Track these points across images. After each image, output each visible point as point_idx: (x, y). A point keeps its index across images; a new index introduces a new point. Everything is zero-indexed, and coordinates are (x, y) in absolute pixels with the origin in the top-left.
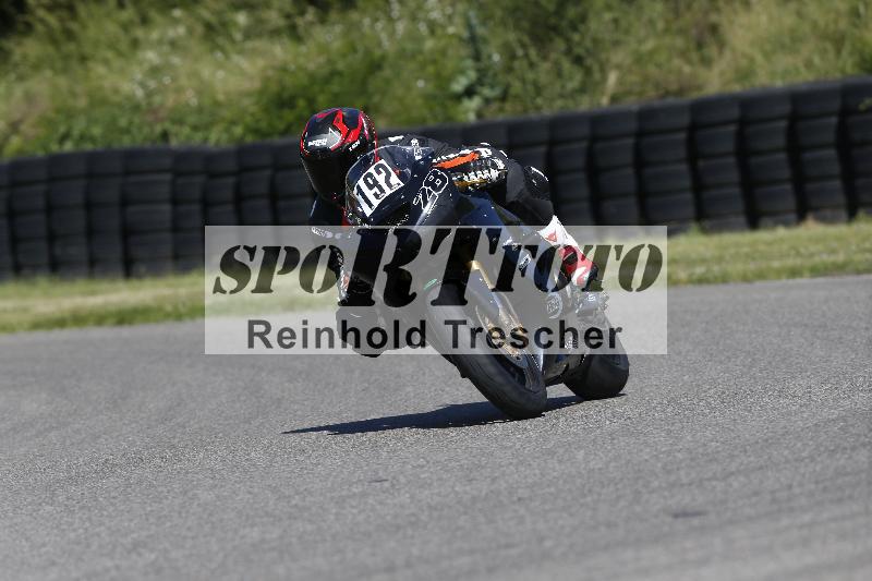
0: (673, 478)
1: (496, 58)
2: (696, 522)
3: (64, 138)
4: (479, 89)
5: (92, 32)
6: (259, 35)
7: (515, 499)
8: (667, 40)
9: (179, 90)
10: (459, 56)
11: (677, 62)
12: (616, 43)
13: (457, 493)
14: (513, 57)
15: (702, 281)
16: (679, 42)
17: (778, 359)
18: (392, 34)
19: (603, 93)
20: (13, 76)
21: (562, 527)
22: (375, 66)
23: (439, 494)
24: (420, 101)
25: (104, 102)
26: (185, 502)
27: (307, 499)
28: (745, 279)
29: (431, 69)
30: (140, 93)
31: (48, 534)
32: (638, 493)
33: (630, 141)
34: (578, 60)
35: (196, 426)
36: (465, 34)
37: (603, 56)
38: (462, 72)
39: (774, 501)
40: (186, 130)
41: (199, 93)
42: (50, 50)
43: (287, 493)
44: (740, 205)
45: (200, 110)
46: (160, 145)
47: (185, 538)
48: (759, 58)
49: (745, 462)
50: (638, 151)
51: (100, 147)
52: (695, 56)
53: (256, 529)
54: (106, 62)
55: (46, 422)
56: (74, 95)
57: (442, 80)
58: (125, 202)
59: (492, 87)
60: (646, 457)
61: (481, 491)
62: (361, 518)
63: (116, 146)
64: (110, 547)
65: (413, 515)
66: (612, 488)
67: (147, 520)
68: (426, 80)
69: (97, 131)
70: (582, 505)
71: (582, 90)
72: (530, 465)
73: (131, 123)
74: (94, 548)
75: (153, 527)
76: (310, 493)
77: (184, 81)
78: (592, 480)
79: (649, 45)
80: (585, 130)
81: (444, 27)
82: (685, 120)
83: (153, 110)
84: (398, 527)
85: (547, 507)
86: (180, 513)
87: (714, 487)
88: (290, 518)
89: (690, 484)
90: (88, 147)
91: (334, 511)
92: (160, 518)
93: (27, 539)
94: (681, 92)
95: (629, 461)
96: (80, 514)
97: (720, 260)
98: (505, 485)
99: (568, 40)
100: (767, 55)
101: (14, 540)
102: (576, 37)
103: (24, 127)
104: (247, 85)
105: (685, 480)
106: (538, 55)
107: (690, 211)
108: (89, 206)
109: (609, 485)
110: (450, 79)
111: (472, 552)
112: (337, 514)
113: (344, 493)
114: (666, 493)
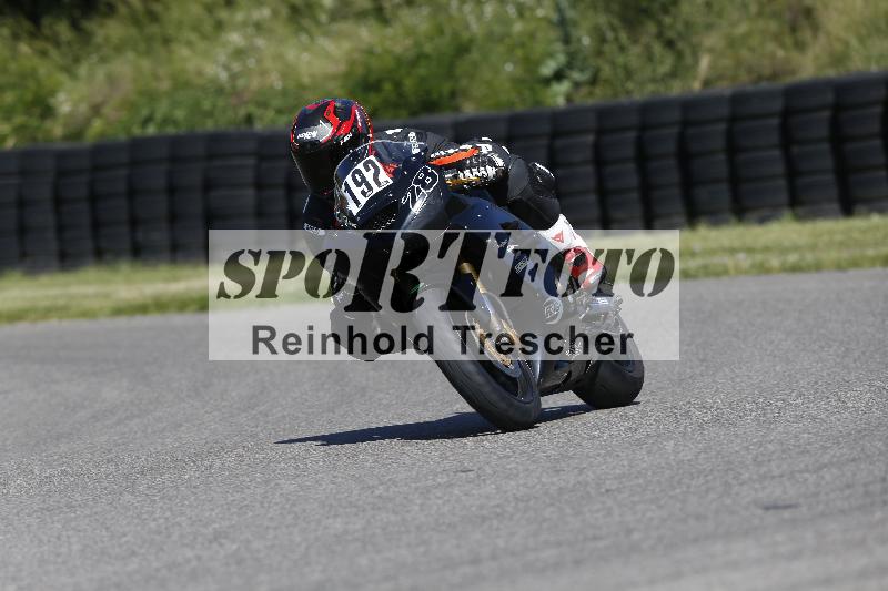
0: (764, 469)
1: (586, 41)
2: (786, 514)
3: (147, 121)
4: (568, 72)
5: (175, 13)
6: (345, 17)
7: (603, 490)
8: (761, 24)
9: (264, 73)
10: (548, 38)
11: (771, 47)
12: (709, 27)
13: (544, 485)
14: (603, 40)
15: (795, 269)
16: (773, 26)
17: (872, 348)
18: (480, 16)
19: (695, 78)
20: (95, 58)
21: (651, 519)
22: (462, 49)
23: (525, 485)
24: (507, 85)
25: (187, 85)
26: (266, 492)
27: (391, 490)
28: (840, 267)
29: (519, 53)
30: (223, 76)
31: (128, 524)
32: (727, 484)
33: (722, 127)
34: (670, 44)
35: (280, 415)
36: (555, 17)
37: (695, 40)
38: (551, 55)
39: (867, 493)
40: (270, 114)
41: (284, 76)
42: (133, 31)
43: (371, 484)
44: (834, 192)
45: (284, 93)
46: (244, 128)
47: (268, 528)
48: (854, 42)
49: (838, 454)
50: (730, 137)
51: (183, 130)
52: (788, 40)
53: (339, 520)
54: (189, 44)
55: (127, 410)
56: (156, 77)
57: (531, 64)
58: (208, 186)
59: (582, 70)
60: (737, 449)
61: (568, 482)
62: (446, 509)
63: (199, 129)
64: (191, 537)
65: (498, 506)
66: (701, 480)
67: (229, 509)
68: (515, 63)
69: (180, 114)
70: (671, 497)
71: (673, 74)
72: (618, 456)
73: (214, 106)
74: (175, 537)
75: (235, 517)
76: (395, 484)
77: (268, 64)
78: (681, 471)
79: (742, 28)
80: (676, 115)
81: (532, 9)
82: (778, 105)
83: (236, 93)
84: (484, 519)
85: (636, 499)
86: (262, 503)
87: (806, 480)
88: (373, 509)
89: (781, 476)
90: (171, 130)
91: (418, 502)
92: (241, 508)
93: (107, 528)
94: (774, 76)
95: (719, 453)
96: (161, 504)
97: (813, 247)
98: (592, 476)
99: (660, 24)
100: (862, 40)
101: (95, 529)
102: (667, 20)
103: (107, 110)
104: (331, 68)
105: (776, 472)
106: (629, 38)
107: (783, 197)
108: (172, 190)
109: (698, 477)
110: (539, 63)
111: (559, 544)
112: (421, 505)
113: (430, 483)
114: (757, 486)
